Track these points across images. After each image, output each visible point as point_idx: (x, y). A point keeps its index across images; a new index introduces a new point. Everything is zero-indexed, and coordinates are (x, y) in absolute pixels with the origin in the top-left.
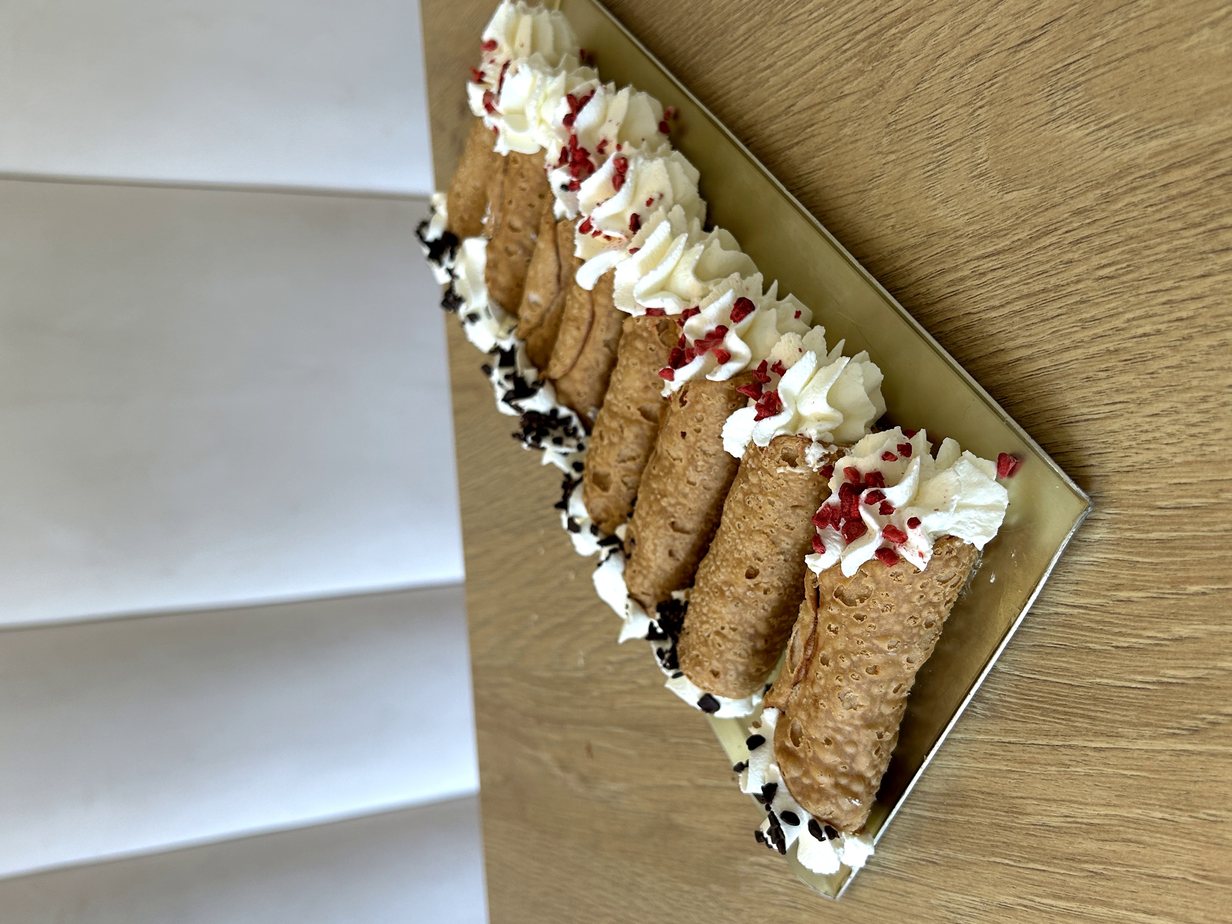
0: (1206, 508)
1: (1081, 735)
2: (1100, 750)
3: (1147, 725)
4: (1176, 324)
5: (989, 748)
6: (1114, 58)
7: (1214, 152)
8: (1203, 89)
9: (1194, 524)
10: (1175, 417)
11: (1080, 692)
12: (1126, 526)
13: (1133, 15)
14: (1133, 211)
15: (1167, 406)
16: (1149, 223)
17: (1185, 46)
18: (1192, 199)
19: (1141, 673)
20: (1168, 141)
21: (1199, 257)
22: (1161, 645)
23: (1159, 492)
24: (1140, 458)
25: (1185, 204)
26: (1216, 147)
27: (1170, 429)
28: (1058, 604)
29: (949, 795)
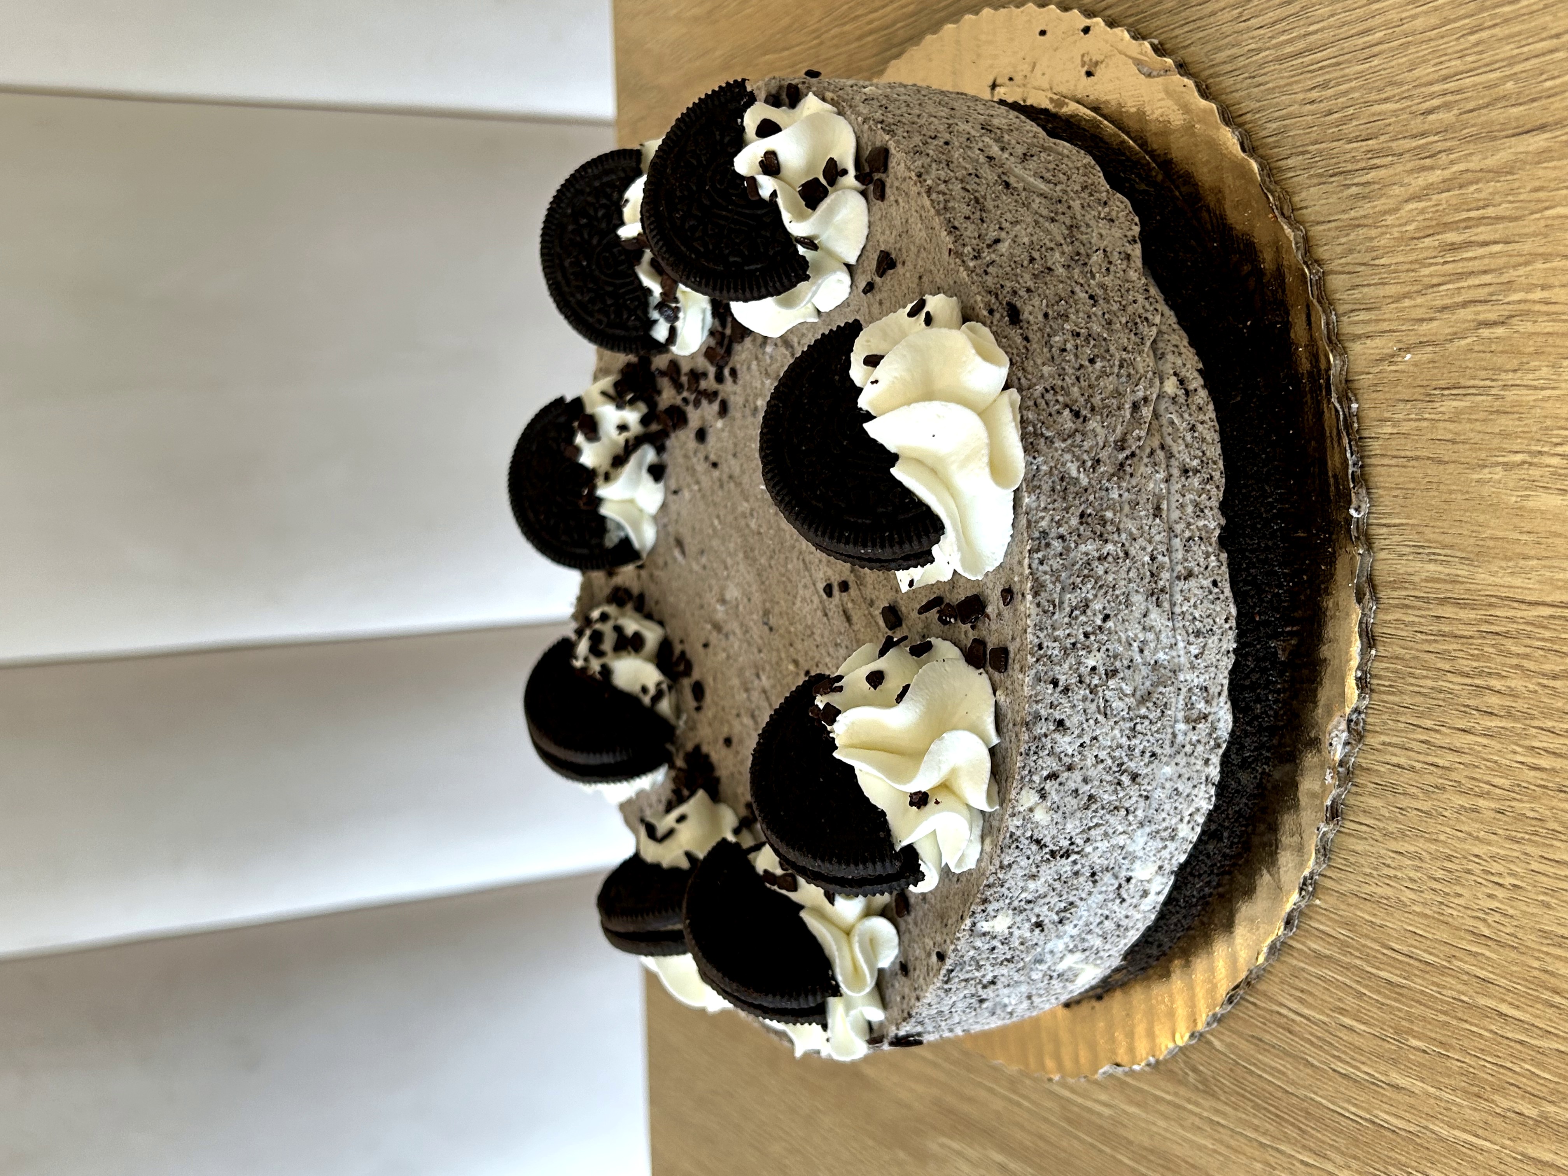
0: (1437, 967)
1: (1290, 1143)
2: (1307, 1164)
3: (1355, 1157)
4: (1432, 768)
5: (1197, 1121)
6: (1403, 454)
7: (1490, 605)
8: (1488, 533)
9: (1424, 979)
10: (1417, 863)
11: (1294, 1100)
12: (1357, 954)
13: (1427, 416)
14: (1402, 630)
15: (1412, 849)
16: (1417, 650)
17: (1476, 477)
18: (1463, 644)
19: (1355, 1105)
20: (1447, 571)
21: (1463, 709)
22: (1378, 1086)
23: (1394, 933)
24: (1379, 890)
25: (1456, 646)
26: (1493, 600)
27: (1412, 874)
28: (1281, 1005)
29: (1152, 1151)
